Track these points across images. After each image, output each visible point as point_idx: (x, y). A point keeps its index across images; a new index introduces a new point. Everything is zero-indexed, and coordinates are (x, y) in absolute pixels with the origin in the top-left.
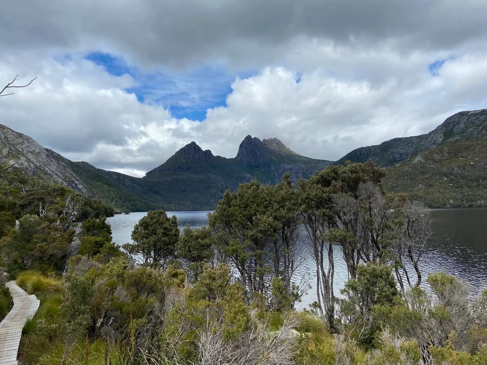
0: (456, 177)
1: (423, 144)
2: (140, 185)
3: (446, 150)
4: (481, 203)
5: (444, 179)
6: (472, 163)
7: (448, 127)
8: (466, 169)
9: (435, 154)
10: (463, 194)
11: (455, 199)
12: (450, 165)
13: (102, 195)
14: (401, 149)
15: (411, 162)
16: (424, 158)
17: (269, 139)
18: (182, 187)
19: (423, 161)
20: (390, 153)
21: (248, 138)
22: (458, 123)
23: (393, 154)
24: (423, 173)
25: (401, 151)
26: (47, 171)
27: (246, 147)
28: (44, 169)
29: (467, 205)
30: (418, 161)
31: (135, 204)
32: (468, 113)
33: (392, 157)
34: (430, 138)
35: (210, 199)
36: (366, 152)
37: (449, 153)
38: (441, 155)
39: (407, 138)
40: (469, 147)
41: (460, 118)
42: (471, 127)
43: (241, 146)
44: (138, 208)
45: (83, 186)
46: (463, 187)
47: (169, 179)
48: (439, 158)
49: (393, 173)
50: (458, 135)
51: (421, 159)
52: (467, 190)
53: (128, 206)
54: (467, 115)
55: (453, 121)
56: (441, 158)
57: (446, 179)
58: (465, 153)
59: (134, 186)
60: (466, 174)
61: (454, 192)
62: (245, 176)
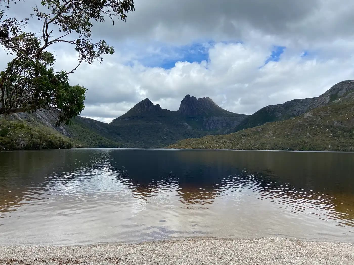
0: (335, 129)
1: (314, 104)
2: (107, 128)
3: (329, 108)
4: (352, 149)
5: (326, 130)
6: (348, 119)
7: (334, 92)
8: (343, 123)
9: (321, 111)
10: (340, 142)
11: (333, 145)
12: (331, 120)
13: (77, 135)
14: (299, 107)
15: (303, 117)
16: (313, 114)
17: (203, 98)
18: (138, 131)
19: (312, 116)
20: (290, 110)
21: (188, 97)
22: (341, 89)
23: (293, 111)
24: (311, 125)
25: (299, 109)
26: (38, 116)
27: (185, 103)
28: (36, 114)
29: (341, 150)
30: (308, 116)
31: (101, 142)
32: (349, 82)
33: (292, 113)
34: (320, 99)
35: (157, 140)
36: (273, 109)
37: (331, 111)
38: (325, 112)
39: (303, 99)
40: (346, 107)
41: (343, 85)
42: (350, 92)
43: (182, 102)
44: (103, 145)
45: (64, 127)
46: (340, 136)
47: (128, 125)
48: (324, 114)
49: (289, 124)
50: (341, 98)
51: (310, 115)
52: (343, 138)
53: (96, 143)
54: (348, 83)
55: (337, 88)
56: (325, 114)
57: (328, 130)
58: (343, 111)
59: (102, 129)
60: (343, 126)
61: (333, 140)
62: (184, 124)
